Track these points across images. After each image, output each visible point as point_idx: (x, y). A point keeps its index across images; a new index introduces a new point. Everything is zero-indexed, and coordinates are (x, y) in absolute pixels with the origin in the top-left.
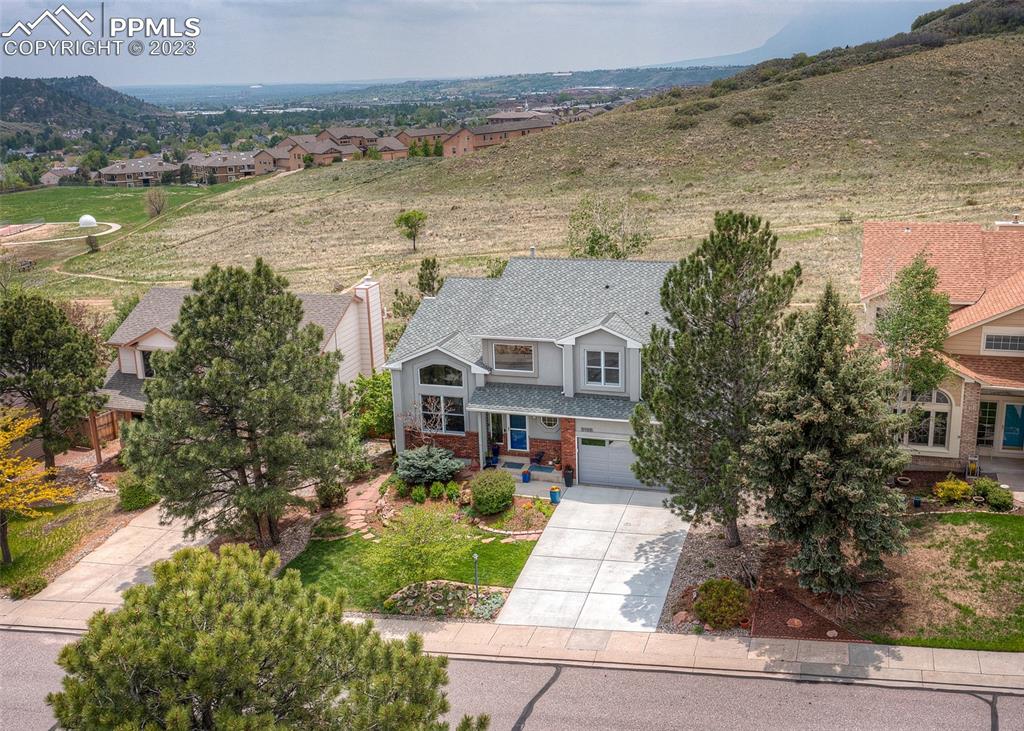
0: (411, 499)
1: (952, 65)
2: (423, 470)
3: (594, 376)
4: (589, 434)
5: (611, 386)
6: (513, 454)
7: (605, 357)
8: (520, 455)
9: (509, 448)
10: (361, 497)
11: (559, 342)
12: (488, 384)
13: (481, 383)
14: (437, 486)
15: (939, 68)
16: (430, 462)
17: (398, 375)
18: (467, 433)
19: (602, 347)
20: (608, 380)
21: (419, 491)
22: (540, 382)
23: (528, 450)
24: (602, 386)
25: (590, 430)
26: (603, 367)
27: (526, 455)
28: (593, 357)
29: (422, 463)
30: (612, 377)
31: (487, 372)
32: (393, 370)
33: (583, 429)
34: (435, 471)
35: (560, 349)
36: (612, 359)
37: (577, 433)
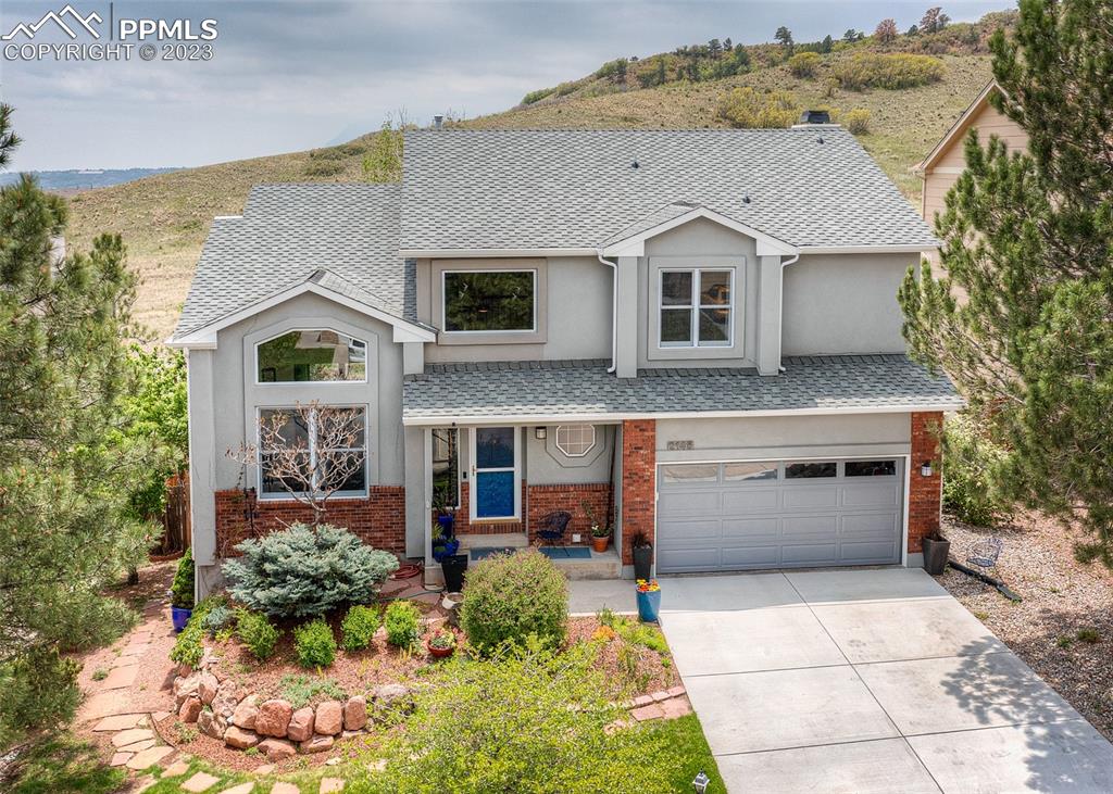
0: (294, 660)
1: (623, 111)
2: (316, 580)
3: (675, 328)
4: (685, 453)
5: (713, 349)
6: (483, 530)
7: (702, 283)
8: (500, 529)
9: (473, 517)
10: (108, 683)
11: (609, 252)
12: (430, 368)
13: (414, 364)
14: (359, 618)
15: (611, 114)
16: (330, 557)
17: (207, 363)
18: (375, 490)
19: (697, 259)
20: (706, 334)
21: (314, 635)
22: (550, 353)
23: (517, 516)
24: (695, 350)
25: (689, 445)
26: (696, 305)
27: (515, 528)
28: (676, 285)
29: (312, 561)
30: (714, 327)
31: (431, 337)
32: (194, 351)
33: (672, 445)
34: (346, 579)
35: (606, 269)
36: (716, 287)
37: (658, 455)
